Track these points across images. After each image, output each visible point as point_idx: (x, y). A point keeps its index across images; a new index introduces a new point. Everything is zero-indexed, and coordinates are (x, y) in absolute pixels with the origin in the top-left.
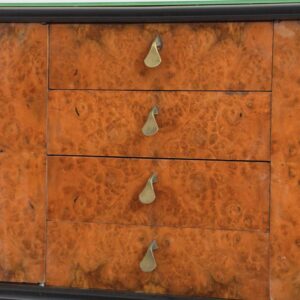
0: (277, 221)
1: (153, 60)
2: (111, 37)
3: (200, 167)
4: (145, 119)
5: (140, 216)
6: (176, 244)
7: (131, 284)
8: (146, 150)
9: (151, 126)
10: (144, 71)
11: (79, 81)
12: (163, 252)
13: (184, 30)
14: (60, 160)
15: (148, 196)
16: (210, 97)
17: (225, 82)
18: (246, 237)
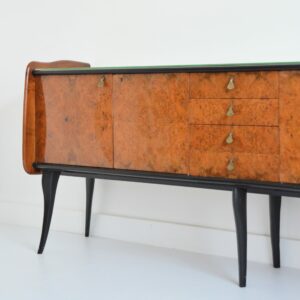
0: (282, 150)
1: (231, 86)
2: (214, 78)
3: (251, 129)
4: (228, 110)
5: (226, 148)
6: (242, 159)
7: (224, 175)
8: (229, 122)
9: (230, 113)
10: (227, 91)
11: (201, 96)
12: (236, 162)
13: (243, 75)
14: (195, 126)
15: (230, 140)
16: (254, 101)
17: (260, 96)
18: (270, 156)
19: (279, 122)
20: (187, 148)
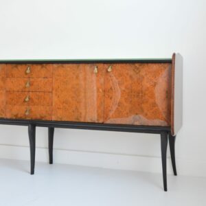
0: (54, 104)
1: (28, 71)
2: (20, 67)
3: (38, 93)
4: (26, 84)
5: (26, 103)
6: (33, 109)
7: (24, 117)
8: (27, 90)
9: (28, 85)
10: (26, 74)
11: (13, 76)
12: (30, 111)
13: (35, 65)
14: (9, 92)
15: (27, 99)
16: (40, 79)
17: (43, 76)
18: (48, 108)
19: (53, 89)
20: (5, 104)
